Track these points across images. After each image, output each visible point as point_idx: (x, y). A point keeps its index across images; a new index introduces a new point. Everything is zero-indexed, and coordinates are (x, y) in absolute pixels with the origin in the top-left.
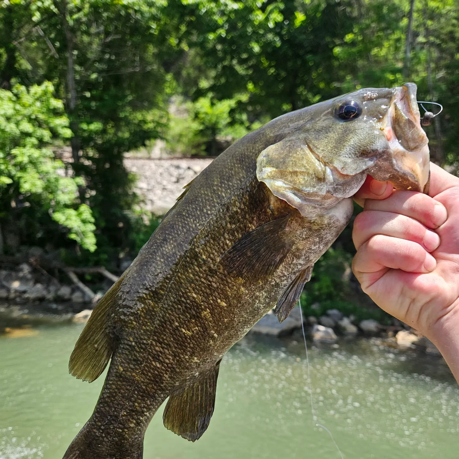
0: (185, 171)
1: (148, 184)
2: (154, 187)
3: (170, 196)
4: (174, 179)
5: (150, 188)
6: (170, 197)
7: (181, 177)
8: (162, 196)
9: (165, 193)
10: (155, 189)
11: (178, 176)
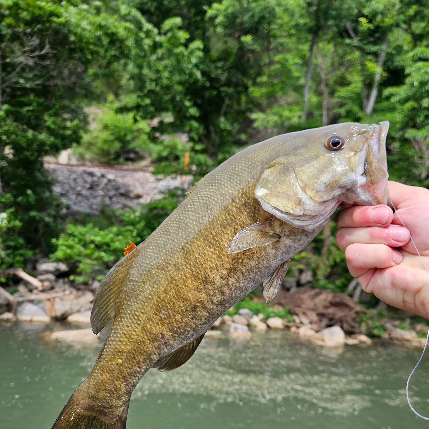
0: (99, 178)
1: (63, 189)
2: (68, 191)
3: (85, 201)
4: (88, 186)
5: (63, 192)
6: (85, 203)
7: (95, 184)
8: (77, 201)
9: (79, 198)
10: (69, 194)
11: (91, 183)
